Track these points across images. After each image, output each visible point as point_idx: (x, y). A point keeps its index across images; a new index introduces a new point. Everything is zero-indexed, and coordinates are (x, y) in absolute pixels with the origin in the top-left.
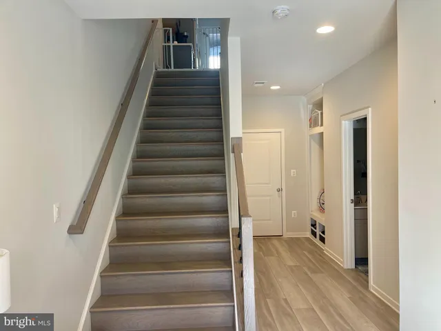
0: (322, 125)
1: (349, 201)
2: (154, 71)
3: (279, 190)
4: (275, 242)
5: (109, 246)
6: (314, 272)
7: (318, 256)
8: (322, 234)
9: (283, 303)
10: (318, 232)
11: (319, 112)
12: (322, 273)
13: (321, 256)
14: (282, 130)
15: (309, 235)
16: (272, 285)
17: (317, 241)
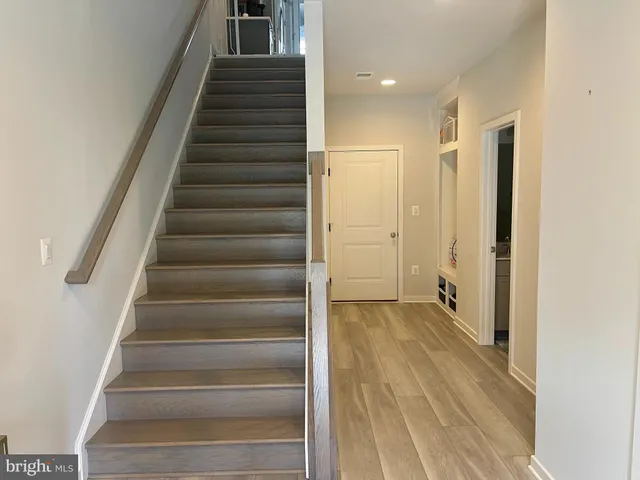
0: (456, 139)
1: (489, 250)
2: (211, 57)
3: (393, 236)
4: (386, 308)
5: (135, 306)
6: (434, 349)
7: (444, 329)
8: (452, 299)
9: (383, 387)
10: (448, 296)
11: (454, 120)
12: (446, 350)
13: (448, 328)
14: (400, 147)
15: (436, 299)
16: (373, 366)
17: (446, 308)
